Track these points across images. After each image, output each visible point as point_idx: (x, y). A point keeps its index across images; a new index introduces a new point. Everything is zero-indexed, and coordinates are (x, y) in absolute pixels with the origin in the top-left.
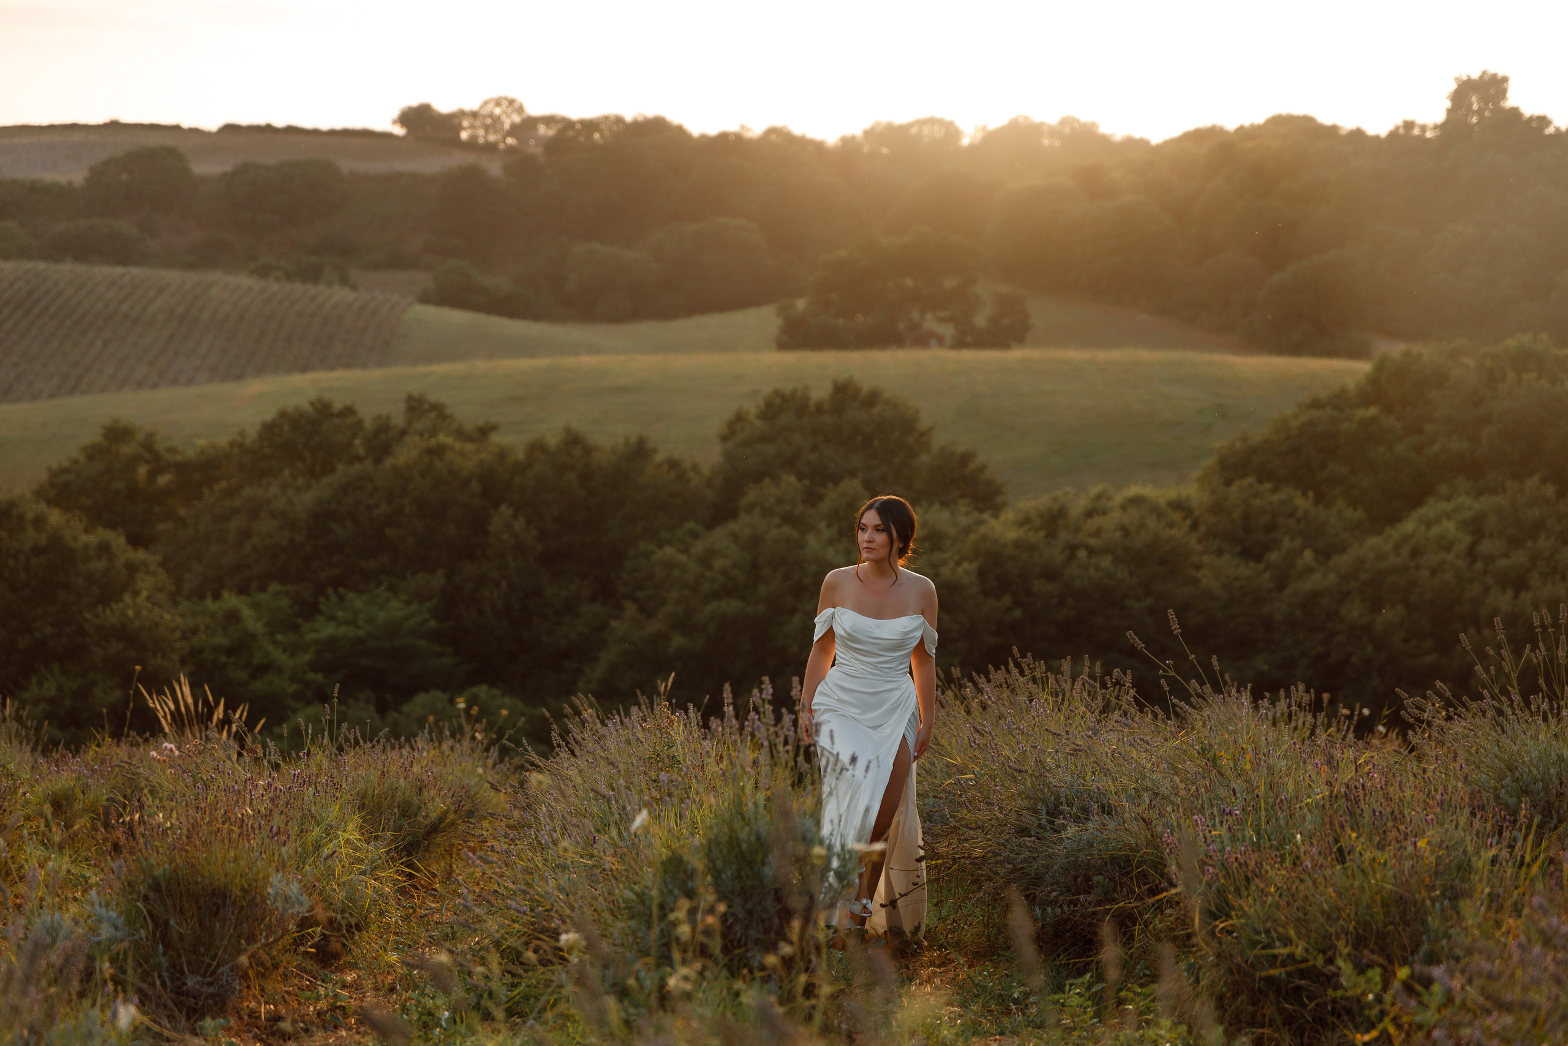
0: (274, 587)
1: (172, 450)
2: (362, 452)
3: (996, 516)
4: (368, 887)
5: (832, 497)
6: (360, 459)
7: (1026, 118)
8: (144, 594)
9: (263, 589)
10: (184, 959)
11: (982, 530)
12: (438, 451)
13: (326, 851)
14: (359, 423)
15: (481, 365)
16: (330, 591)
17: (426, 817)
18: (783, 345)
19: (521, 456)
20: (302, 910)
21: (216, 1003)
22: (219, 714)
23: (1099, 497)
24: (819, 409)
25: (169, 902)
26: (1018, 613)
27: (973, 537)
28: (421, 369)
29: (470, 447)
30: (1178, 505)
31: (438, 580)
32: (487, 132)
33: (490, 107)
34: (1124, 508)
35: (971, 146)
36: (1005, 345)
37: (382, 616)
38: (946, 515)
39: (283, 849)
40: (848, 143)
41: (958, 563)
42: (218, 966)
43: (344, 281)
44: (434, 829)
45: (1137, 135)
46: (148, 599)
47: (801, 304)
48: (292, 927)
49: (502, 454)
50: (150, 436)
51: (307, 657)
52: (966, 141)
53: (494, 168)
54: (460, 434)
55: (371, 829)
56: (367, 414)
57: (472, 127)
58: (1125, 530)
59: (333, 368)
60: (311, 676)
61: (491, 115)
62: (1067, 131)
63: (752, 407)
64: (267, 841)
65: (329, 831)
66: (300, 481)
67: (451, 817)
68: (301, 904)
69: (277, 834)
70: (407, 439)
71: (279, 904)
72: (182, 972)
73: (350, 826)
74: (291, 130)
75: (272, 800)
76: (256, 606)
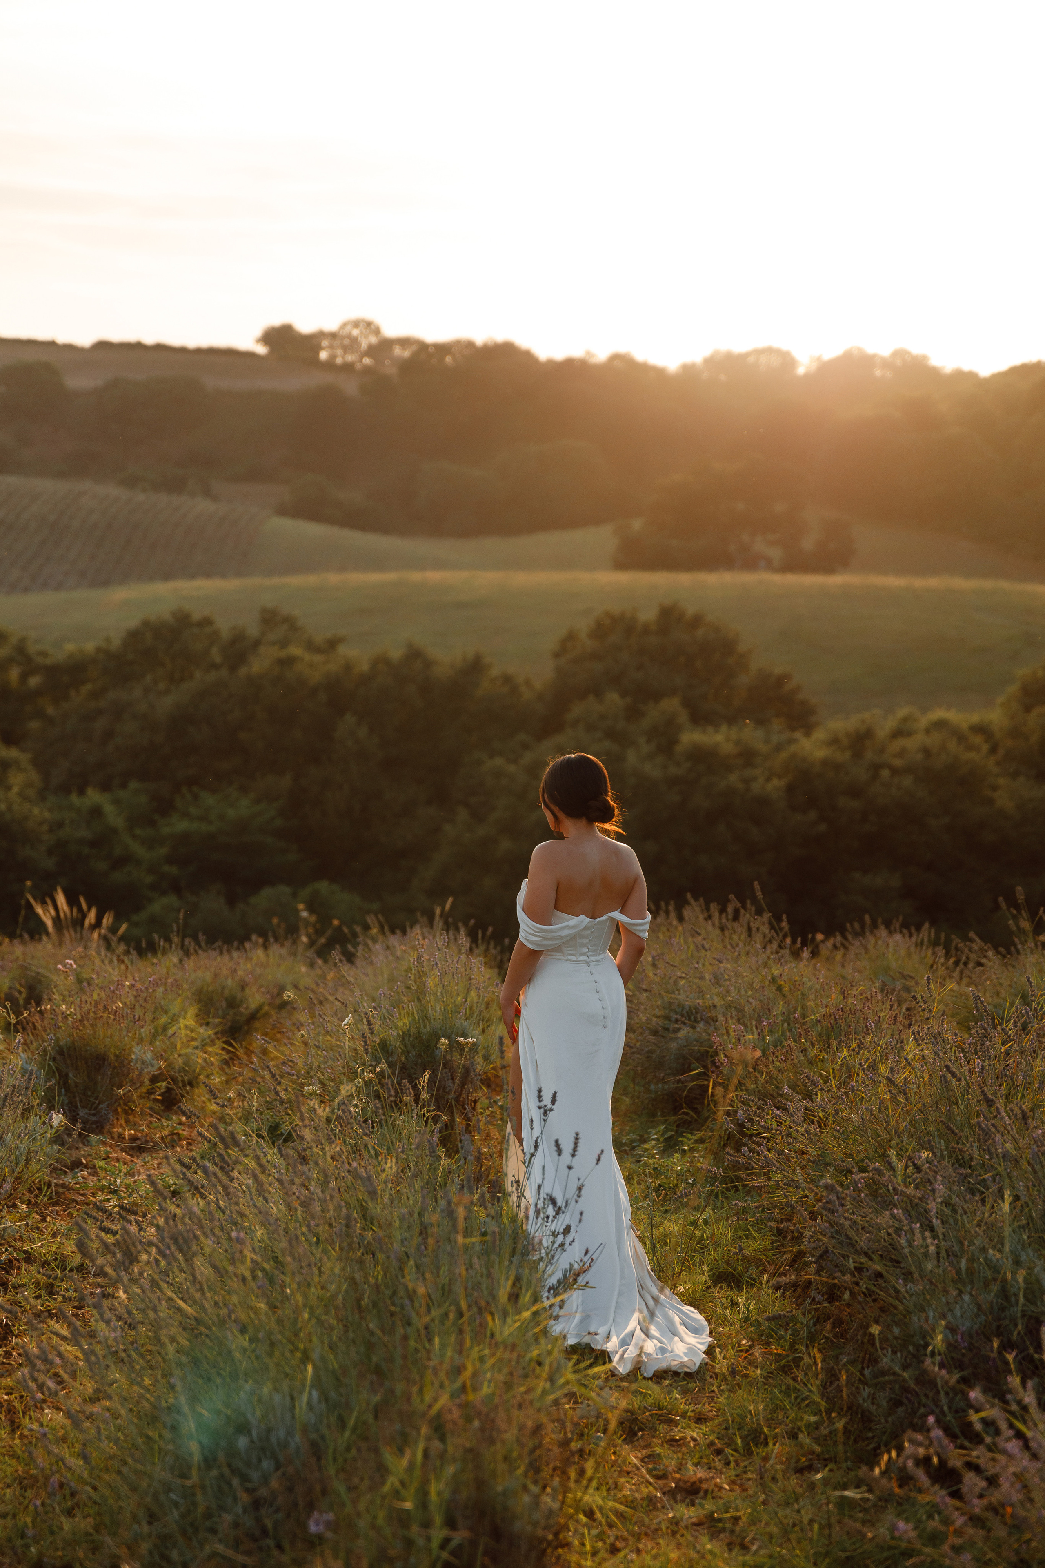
0: (133, 785)
1: (44, 654)
2: (218, 659)
3: (808, 735)
4: (199, 1058)
5: (655, 713)
6: (215, 666)
7: (860, 349)
8: (15, 789)
9: (124, 786)
10: (78, 1099)
11: (793, 748)
12: (287, 662)
13: (171, 1032)
14: (216, 634)
15: (333, 578)
16: (184, 790)
17: (247, 1008)
18: (620, 565)
19: (365, 667)
20: (154, 1070)
21: (97, 1127)
22: (91, 917)
23: (905, 719)
24: (646, 630)
25: (68, 1062)
26: (822, 827)
27: (784, 755)
28: (277, 580)
29: (317, 658)
30: (980, 729)
31: (286, 782)
32: (345, 353)
33: (348, 328)
34: (928, 731)
35: (807, 376)
36: (829, 570)
37: (231, 813)
38: (760, 734)
39: (142, 1030)
40: (688, 371)
41: (768, 779)
42: (99, 1104)
43: (207, 492)
44: (253, 1017)
45: (966, 368)
46: (20, 794)
47: (637, 524)
48: (147, 1082)
49: (348, 667)
50: (23, 640)
51: (163, 851)
52: (801, 371)
53: (350, 387)
54: (310, 646)
55: (203, 1017)
56: (224, 626)
57: (331, 347)
58: (927, 752)
59: (193, 577)
60: (166, 868)
61: (349, 336)
62: (899, 362)
63: (583, 626)
64: (131, 1024)
65: (174, 1019)
66: (161, 686)
67: (266, 1008)
68: (153, 1065)
69: (138, 1020)
70: (262, 650)
71: (139, 1066)
72: (76, 1107)
73: (188, 1015)
74: (160, 348)
75: (136, 997)
76: (117, 802)
